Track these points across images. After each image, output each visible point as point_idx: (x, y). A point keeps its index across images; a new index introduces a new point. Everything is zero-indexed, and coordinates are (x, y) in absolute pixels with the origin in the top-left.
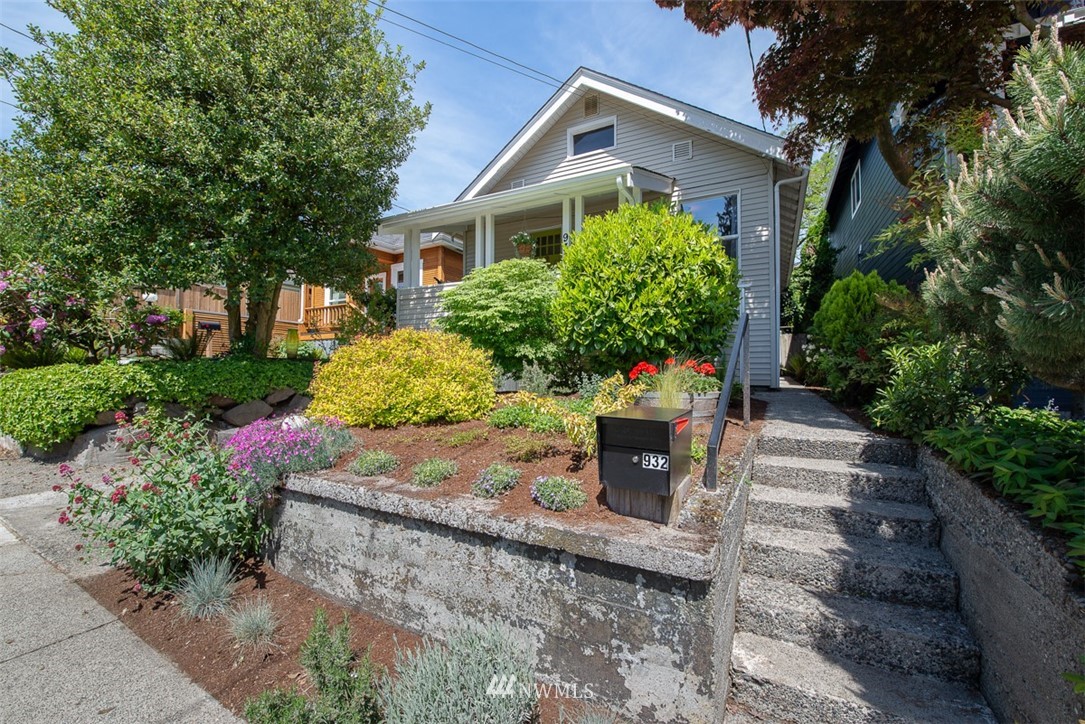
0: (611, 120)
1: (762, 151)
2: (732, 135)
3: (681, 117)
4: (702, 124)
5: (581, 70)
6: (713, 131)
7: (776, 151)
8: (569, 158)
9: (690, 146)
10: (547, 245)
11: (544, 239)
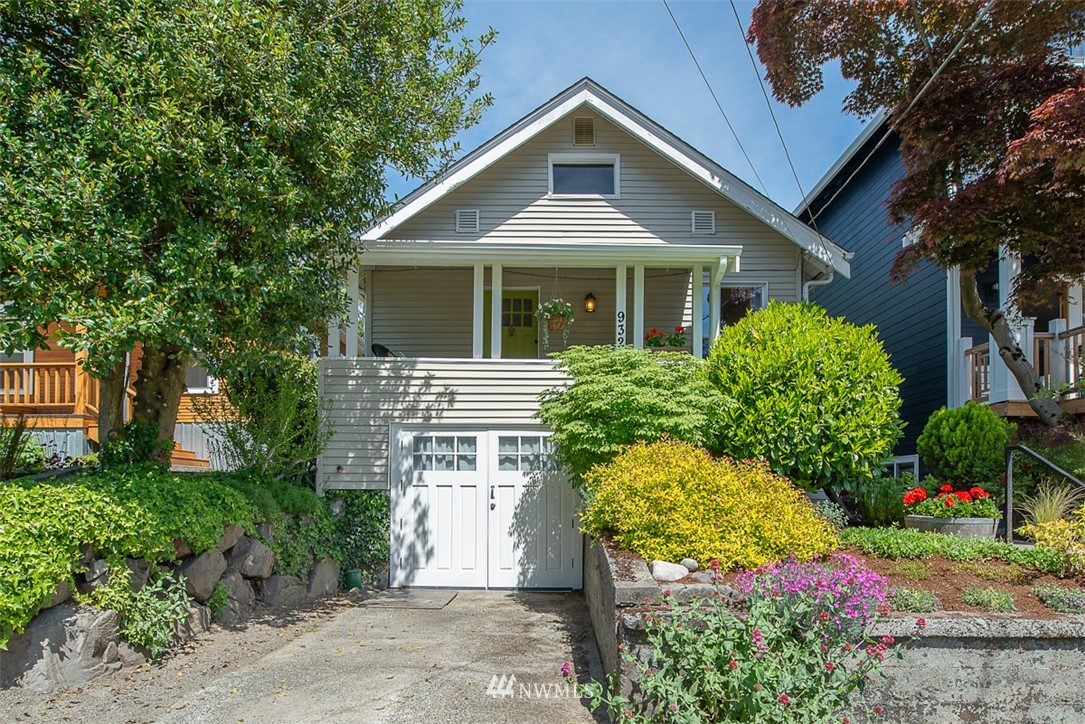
0: (614, 158)
1: (804, 246)
2: (774, 219)
3: (716, 183)
4: (741, 200)
5: (587, 83)
6: (753, 211)
7: (819, 250)
8: (550, 194)
9: (713, 218)
10: (523, 313)
11: (517, 302)
